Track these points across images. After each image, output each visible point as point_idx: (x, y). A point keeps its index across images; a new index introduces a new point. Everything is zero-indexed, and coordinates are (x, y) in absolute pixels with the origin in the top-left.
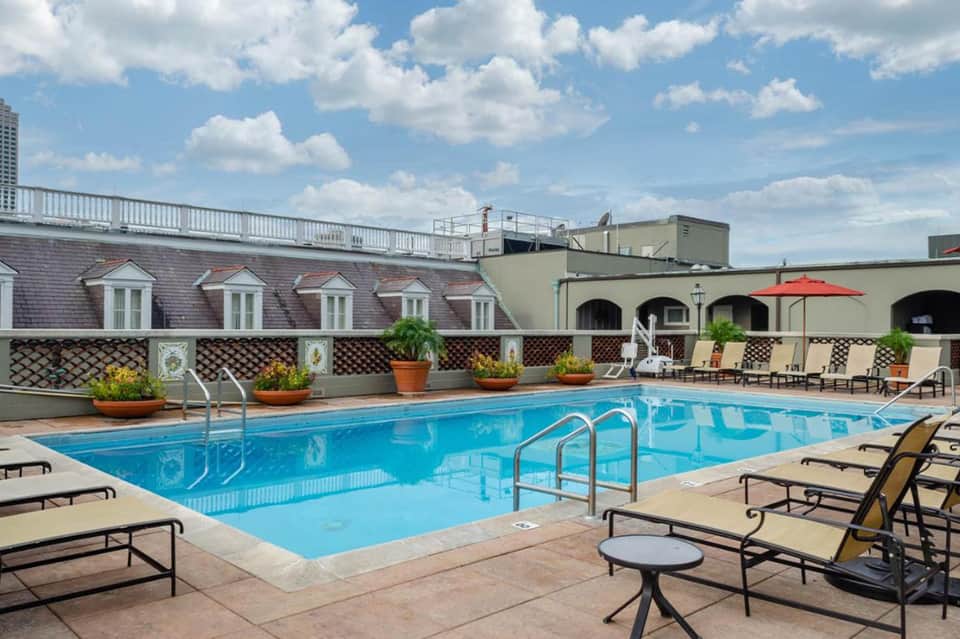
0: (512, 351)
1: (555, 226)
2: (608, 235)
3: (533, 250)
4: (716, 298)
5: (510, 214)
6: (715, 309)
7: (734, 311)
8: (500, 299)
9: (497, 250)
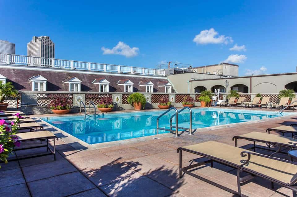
0: (172, 99)
1: (189, 66)
2: (204, 69)
3: (182, 73)
4: (233, 85)
5: (176, 64)
6: (233, 88)
7: (239, 89)
8: (173, 86)
9: (172, 73)
